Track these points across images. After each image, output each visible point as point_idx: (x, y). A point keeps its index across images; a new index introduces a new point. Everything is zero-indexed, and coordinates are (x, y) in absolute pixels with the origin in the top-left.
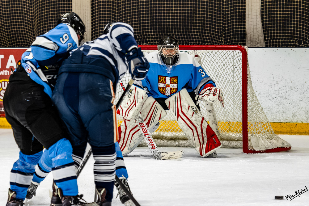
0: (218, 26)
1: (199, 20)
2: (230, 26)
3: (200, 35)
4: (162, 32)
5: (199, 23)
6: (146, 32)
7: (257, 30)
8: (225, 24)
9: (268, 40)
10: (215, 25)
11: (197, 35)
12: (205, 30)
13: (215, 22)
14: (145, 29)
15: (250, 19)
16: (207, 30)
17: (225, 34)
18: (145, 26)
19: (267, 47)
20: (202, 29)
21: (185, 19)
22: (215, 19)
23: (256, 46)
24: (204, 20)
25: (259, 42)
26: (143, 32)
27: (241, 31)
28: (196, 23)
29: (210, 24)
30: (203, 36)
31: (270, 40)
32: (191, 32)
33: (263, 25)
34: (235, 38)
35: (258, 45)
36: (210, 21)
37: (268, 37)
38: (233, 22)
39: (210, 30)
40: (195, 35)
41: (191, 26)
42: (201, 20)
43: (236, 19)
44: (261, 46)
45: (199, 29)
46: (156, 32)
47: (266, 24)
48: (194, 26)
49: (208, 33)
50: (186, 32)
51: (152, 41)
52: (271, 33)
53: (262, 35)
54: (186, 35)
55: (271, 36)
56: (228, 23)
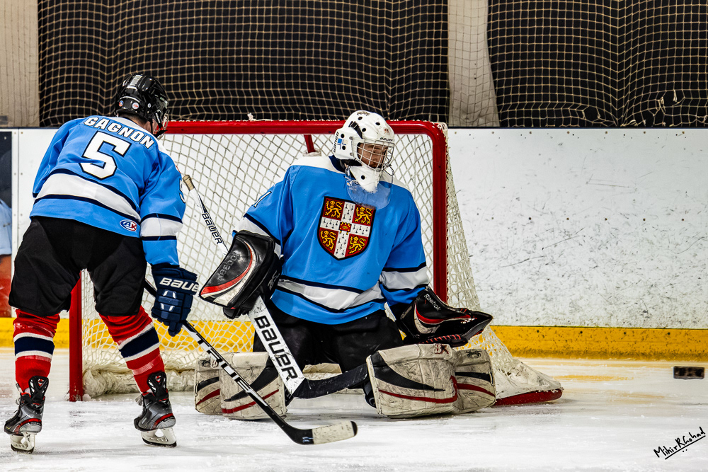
0: (374, 71)
1: (324, 54)
2: (408, 71)
3: (327, 95)
4: (225, 85)
5: (324, 63)
6: (183, 87)
7: (479, 81)
8: (394, 66)
9: (506, 107)
10: (367, 69)
11: (319, 95)
12: (339, 80)
13: (367, 61)
14: (183, 79)
15: (459, 54)
16: (346, 81)
17: (393, 91)
18: (183, 71)
19: (503, 125)
20: (332, 79)
21: (288, 53)
22: (367, 52)
23: (475, 125)
24: (338, 56)
25: (484, 112)
26: (176, 87)
27: (436, 84)
28: (317, 62)
29: (353, 66)
30: (334, 96)
31: (513, 107)
32: (304, 86)
33: (493, 68)
34: (420, 102)
35: (481, 121)
36: (352, 58)
37: (508, 99)
38: (415, 60)
39: (354, 82)
40: (312, 94)
41: (303, 69)
42: (331, 55)
43: (422, 52)
44: (488, 125)
45: (324, 79)
46: (211, 85)
47: (501, 66)
48: (310, 70)
49: (347, 89)
50: (289, 85)
51: (201, 110)
52: (515, 90)
53: (492, 94)
54: (291, 93)
55: (515, 98)
56: (401, 64)
